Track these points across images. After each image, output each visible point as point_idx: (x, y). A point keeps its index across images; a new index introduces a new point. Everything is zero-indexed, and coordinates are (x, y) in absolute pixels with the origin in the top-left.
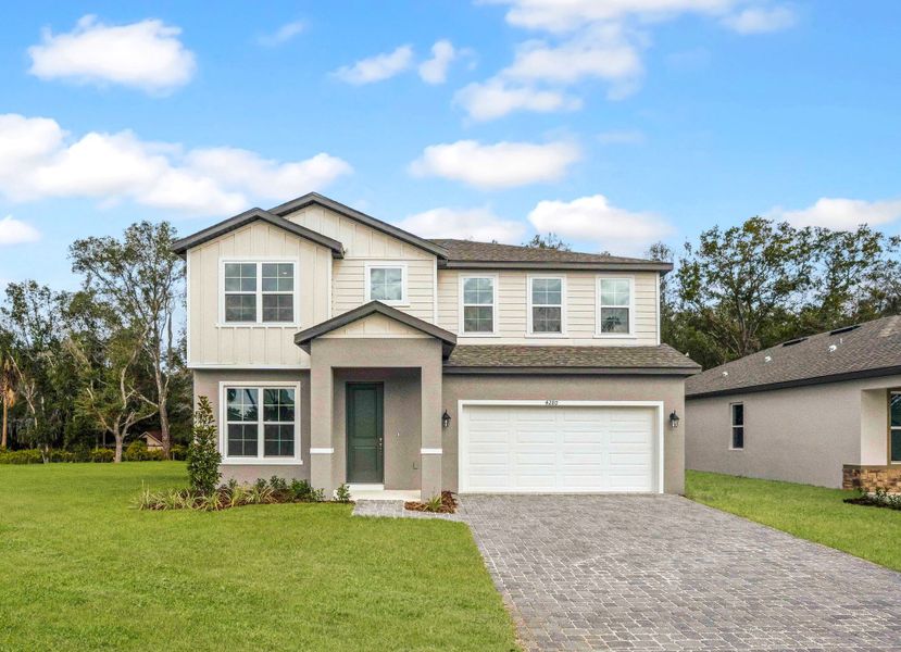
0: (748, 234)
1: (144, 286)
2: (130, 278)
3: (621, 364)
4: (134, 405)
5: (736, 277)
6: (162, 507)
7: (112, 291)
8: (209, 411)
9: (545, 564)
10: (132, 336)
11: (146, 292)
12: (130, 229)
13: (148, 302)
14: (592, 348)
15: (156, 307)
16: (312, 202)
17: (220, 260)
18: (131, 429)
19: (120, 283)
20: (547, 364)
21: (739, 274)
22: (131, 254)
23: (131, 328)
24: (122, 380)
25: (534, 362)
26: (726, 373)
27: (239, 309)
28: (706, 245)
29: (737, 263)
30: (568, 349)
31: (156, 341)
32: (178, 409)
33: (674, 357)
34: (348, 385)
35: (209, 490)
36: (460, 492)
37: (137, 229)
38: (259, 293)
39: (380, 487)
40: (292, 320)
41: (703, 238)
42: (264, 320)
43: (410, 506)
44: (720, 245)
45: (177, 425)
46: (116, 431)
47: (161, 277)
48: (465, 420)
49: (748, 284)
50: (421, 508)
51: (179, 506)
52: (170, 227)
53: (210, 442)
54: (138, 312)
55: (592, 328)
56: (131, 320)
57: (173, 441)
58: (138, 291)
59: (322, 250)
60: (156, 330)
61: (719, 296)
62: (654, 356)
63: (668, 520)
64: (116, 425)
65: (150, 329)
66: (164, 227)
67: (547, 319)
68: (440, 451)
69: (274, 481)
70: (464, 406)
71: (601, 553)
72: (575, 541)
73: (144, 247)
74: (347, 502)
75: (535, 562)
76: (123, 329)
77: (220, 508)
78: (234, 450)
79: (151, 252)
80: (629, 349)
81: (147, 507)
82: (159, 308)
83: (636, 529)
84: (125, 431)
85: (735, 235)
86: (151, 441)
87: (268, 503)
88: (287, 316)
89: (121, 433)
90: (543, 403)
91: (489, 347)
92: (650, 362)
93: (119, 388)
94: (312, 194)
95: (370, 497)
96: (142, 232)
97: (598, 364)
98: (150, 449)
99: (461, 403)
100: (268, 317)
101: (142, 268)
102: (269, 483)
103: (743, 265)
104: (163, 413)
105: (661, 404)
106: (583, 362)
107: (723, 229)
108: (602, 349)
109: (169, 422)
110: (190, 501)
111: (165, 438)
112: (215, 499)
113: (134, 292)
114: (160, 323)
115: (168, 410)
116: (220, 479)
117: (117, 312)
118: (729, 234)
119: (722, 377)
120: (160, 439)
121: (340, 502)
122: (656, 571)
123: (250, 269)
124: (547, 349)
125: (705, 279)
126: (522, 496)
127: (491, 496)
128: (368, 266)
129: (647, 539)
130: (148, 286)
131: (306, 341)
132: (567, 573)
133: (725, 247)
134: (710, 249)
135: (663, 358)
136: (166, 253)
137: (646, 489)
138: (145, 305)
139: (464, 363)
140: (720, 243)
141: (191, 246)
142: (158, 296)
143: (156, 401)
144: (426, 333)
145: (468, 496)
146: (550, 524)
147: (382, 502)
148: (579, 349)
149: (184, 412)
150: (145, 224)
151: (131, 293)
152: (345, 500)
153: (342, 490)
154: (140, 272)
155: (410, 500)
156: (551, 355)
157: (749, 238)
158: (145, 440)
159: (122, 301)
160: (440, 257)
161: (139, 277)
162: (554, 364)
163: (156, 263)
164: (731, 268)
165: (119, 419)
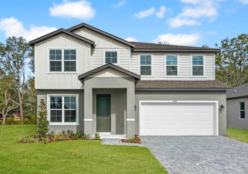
0: (240, 40)
1: (13, 60)
2: (8, 57)
3: (202, 87)
4: (10, 104)
5: (235, 56)
6: (26, 142)
7: (2, 62)
8: (45, 105)
9: (184, 164)
10: (9, 78)
11: (14, 62)
12: (8, 39)
13: (15, 66)
14: (189, 81)
15: (18, 68)
16: (83, 27)
17: (48, 48)
18: (8, 113)
19: (4, 59)
20: (174, 87)
21: (236, 55)
22: (8, 48)
23: (9, 76)
24: (6, 95)
25: (168, 86)
26: (235, 91)
27: (55, 67)
28: (224, 45)
29: (235, 51)
30: (180, 81)
31: (18, 81)
32: (26, 105)
33: (222, 84)
34: (97, 95)
35: (44, 135)
36: (140, 135)
37: (11, 39)
38: (63, 61)
39: (109, 133)
40: (75, 71)
41: (222, 42)
42: (65, 70)
43: (123, 141)
44: (228, 45)
45: (26, 111)
46: (3, 113)
47: (21, 57)
48: (142, 108)
49: (240, 59)
50: (128, 141)
51: (33, 142)
52: (23, 38)
53: (45, 117)
54: (11, 69)
55: (189, 74)
56: (9, 73)
57: (25, 117)
58: (11, 62)
59: (87, 45)
60: (18, 76)
61: (228, 63)
62: (214, 84)
63: (226, 146)
64: (3, 111)
65: (16, 76)
66: (21, 38)
67: (172, 70)
68: (134, 120)
69: (68, 131)
70: (141, 103)
71: (205, 160)
72: (192, 154)
73: (13, 46)
74: (98, 139)
75: (180, 163)
76: (6, 76)
77: (49, 142)
78: (53, 120)
79: (16, 48)
80: (203, 81)
81: (20, 142)
82: (20, 68)
83: (214, 150)
84: (7, 113)
85: (235, 41)
86: (16, 117)
87: (67, 140)
88: (74, 69)
89: (5, 114)
90: (172, 101)
91: (150, 81)
92: (212, 86)
93: (5, 97)
94: (83, 23)
95: (107, 137)
96: (13, 40)
97: (193, 87)
98: (15, 120)
99: (140, 101)
100: (66, 69)
101: (13, 54)
102: (66, 132)
103: (237, 52)
104: (21, 107)
105: (217, 102)
106: (187, 86)
107: (230, 39)
108: (193, 81)
109: (23, 110)
110: (37, 139)
111: (22, 116)
112: (47, 139)
113: (10, 62)
114: (20, 74)
115: (23, 105)
116: (48, 131)
117: (3, 70)
118: (232, 40)
119: (234, 92)
120: (19, 116)
121: (96, 139)
122: (231, 167)
123: (59, 52)
124: (172, 81)
125: (223, 57)
126: (164, 136)
127: (152, 137)
128: (105, 51)
129: (220, 154)
130: (15, 60)
131: (82, 79)
132: (195, 168)
133: (231, 45)
134: (225, 46)
135: (218, 85)
136: (23, 48)
137: (211, 134)
138: (14, 67)
139: (141, 87)
140: (229, 44)
141: (36, 43)
142: (19, 64)
143: (18, 102)
144: (129, 75)
145: (143, 136)
146: (179, 147)
147: (112, 139)
148: (184, 82)
149: (28, 106)
150: (14, 37)
151: (9, 63)
152: (97, 138)
153: (96, 135)
154: (12, 55)
155: (123, 138)
156: (174, 84)
157: (240, 41)
158: (14, 116)
159: (5, 66)
160: (132, 47)
161: (12, 57)
162: (176, 87)
163: (18, 51)
164: (233, 53)
165: (4, 109)
